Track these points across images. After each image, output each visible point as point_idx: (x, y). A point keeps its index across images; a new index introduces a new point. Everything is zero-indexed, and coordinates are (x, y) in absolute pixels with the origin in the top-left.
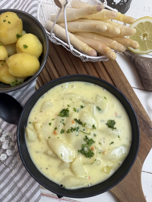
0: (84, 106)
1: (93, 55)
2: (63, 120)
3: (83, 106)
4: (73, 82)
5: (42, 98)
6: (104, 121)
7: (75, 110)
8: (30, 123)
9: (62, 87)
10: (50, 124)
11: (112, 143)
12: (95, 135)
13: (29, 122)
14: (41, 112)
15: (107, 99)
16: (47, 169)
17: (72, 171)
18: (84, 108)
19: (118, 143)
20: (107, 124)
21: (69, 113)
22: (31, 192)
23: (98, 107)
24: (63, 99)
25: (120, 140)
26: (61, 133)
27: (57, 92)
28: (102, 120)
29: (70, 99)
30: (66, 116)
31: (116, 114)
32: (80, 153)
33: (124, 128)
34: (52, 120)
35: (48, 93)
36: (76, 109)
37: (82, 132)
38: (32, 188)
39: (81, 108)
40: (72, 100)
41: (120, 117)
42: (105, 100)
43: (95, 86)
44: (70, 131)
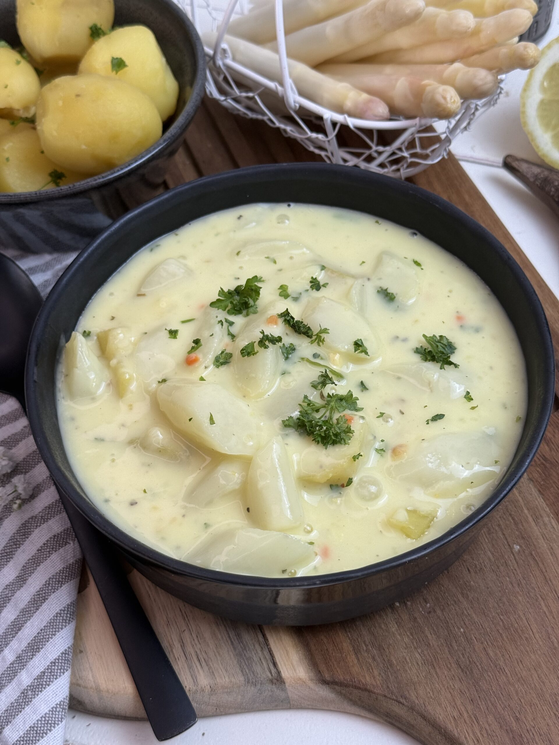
0: (327, 284)
1: (376, 116)
2: (231, 324)
3: (321, 284)
4: (289, 205)
5: (152, 250)
6: (405, 340)
7: (284, 292)
8: (86, 334)
9: (240, 217)
10: (173, 333)
11: (438, 417)
12: (363, 386)
13: (85, 332)
14: (139, 295)
15: (422, 267)
16: (133, 504)
17: (248, 510)
18: (322, 288)
19: (462, 420)
20: (417, 351)
21: (258, 302)
22: (20, 683)
23: (386, 290)
24: (238, 254)
25: (473, 408)
26: (218, 367)
27: (217, 235)
28: (397, 337)
29: (268, 258)
30: (244, 312)
31: (459, 318)
32: (291, 431)
33: (491, 368)
34: (183, 322)
35: (177, 235)
36: (290, 291)
37: (308, 361)
38: (31, 663)
39: (311, 287)
40: (275, 262)
41: (477, 330)
42: (418, 268)
43: (377, 222)
44: (257, 347)
